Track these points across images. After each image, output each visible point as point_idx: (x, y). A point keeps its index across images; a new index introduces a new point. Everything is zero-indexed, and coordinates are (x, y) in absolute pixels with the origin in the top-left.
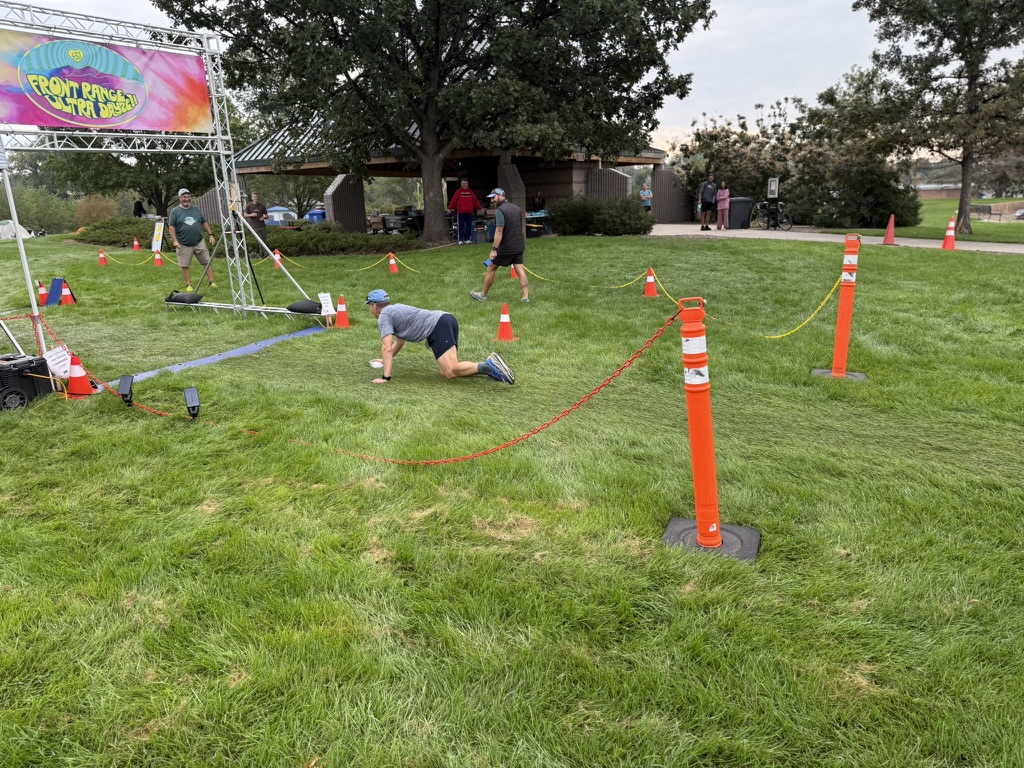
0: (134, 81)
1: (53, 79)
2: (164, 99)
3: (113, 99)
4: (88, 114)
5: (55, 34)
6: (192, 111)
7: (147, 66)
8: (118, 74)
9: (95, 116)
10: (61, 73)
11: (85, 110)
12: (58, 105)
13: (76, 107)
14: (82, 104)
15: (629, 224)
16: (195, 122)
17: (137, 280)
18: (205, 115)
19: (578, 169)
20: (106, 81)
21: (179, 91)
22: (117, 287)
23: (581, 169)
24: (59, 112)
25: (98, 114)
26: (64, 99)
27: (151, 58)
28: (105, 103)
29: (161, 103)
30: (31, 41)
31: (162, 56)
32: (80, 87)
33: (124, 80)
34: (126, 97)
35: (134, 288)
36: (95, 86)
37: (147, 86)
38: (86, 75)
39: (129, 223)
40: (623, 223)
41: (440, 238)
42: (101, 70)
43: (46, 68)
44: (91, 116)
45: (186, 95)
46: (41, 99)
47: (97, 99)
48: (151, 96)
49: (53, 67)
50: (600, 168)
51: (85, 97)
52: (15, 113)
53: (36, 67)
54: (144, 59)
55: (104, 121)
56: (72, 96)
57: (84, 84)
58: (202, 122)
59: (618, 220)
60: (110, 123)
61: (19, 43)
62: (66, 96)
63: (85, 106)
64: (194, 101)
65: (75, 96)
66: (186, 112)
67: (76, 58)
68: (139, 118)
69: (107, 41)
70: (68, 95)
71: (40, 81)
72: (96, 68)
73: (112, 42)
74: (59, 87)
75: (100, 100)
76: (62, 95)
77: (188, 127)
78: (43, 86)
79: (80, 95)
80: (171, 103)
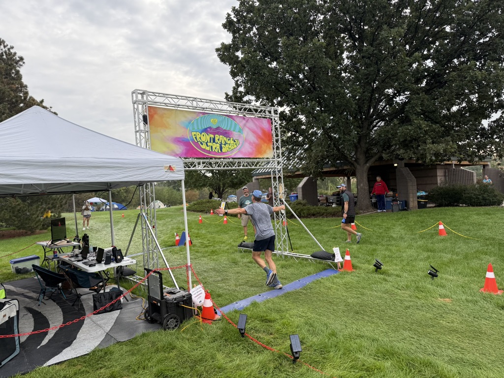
0: (239, 133)
1: (203, 133)
2: (252, 141)
3: (229, 142)
4: (216, 151)
5: (206, 112)
6: (264, 146)
7: (245, 125)
8: (232, 130)
9: (220, 151)
10: (206, 131)
11: (216, 148)
12: (204, 147)
13: (212, 147)
14: (214, 145)
15: (489, 199)
16: (265, 152)
17: (218, 232)
18: (270, 148)
19: (439, 169)
20: (226, 134)
21: (258, 137)
22: (209, 236)
23: (442, 169)
24: (204, 150)
25: (221, 151)
26: (206, 143)
27: (247, 121)
28: (225, 145)
29: (250, 143)
30: (194, 115)
31: (252, 120)
32: (215, 137)
33: (234, 132)
34: (235, 141)
35: (217, 236)
36: (221, 136)
37: (244, 135)
38: (218, 131)
39: (208, 202)
40: (484, 199)
41: (367, 208)
42: (224, 128)
43: (200, 128)
44: (218, 151)
45: (262, 139)
46: (196, 144)
47: (221, 143)
48: (246, 140)
49: (203, 128)
50: (454, 168)
51: (216, 142)
52: (184, 151)
53: (196, 128)
54: (244, 122)
55: (224, 153)
56: (210, 142)
57: (216, 135)
58: (268, 152)
59: (481, 197)
60: (226, 155)
61: (190, 117)
62: (208, 142)
63: (216, 146)
64: (265, 142)
65: (212, 142)
66: (261, 147)
67: (214, 123)
68: (240, 151)
69: (228, 114)
70: (209, 141)
71: (197, 135)
72: (222, 127)
73: (230, 114)
74: (205, 138)
75: (223, 143)
76: (206, 141)
77: (261, 155)
78: (198, 137)
79: (214, 141)
80: (254, 143)
